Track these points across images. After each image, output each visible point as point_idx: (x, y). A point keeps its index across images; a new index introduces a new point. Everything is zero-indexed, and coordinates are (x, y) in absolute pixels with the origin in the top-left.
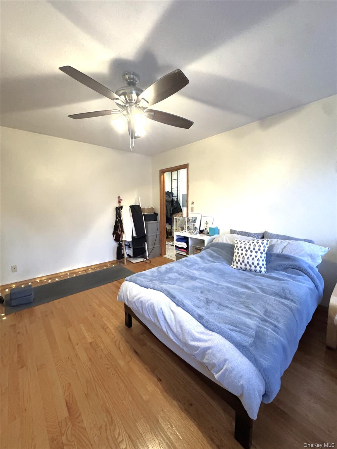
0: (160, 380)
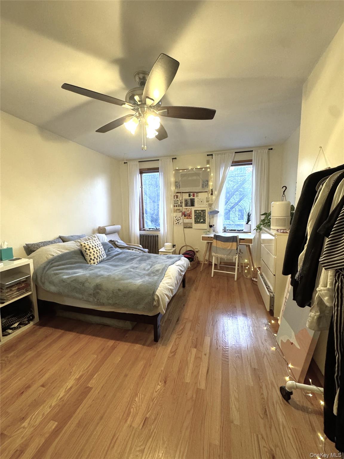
0: (184, 305)
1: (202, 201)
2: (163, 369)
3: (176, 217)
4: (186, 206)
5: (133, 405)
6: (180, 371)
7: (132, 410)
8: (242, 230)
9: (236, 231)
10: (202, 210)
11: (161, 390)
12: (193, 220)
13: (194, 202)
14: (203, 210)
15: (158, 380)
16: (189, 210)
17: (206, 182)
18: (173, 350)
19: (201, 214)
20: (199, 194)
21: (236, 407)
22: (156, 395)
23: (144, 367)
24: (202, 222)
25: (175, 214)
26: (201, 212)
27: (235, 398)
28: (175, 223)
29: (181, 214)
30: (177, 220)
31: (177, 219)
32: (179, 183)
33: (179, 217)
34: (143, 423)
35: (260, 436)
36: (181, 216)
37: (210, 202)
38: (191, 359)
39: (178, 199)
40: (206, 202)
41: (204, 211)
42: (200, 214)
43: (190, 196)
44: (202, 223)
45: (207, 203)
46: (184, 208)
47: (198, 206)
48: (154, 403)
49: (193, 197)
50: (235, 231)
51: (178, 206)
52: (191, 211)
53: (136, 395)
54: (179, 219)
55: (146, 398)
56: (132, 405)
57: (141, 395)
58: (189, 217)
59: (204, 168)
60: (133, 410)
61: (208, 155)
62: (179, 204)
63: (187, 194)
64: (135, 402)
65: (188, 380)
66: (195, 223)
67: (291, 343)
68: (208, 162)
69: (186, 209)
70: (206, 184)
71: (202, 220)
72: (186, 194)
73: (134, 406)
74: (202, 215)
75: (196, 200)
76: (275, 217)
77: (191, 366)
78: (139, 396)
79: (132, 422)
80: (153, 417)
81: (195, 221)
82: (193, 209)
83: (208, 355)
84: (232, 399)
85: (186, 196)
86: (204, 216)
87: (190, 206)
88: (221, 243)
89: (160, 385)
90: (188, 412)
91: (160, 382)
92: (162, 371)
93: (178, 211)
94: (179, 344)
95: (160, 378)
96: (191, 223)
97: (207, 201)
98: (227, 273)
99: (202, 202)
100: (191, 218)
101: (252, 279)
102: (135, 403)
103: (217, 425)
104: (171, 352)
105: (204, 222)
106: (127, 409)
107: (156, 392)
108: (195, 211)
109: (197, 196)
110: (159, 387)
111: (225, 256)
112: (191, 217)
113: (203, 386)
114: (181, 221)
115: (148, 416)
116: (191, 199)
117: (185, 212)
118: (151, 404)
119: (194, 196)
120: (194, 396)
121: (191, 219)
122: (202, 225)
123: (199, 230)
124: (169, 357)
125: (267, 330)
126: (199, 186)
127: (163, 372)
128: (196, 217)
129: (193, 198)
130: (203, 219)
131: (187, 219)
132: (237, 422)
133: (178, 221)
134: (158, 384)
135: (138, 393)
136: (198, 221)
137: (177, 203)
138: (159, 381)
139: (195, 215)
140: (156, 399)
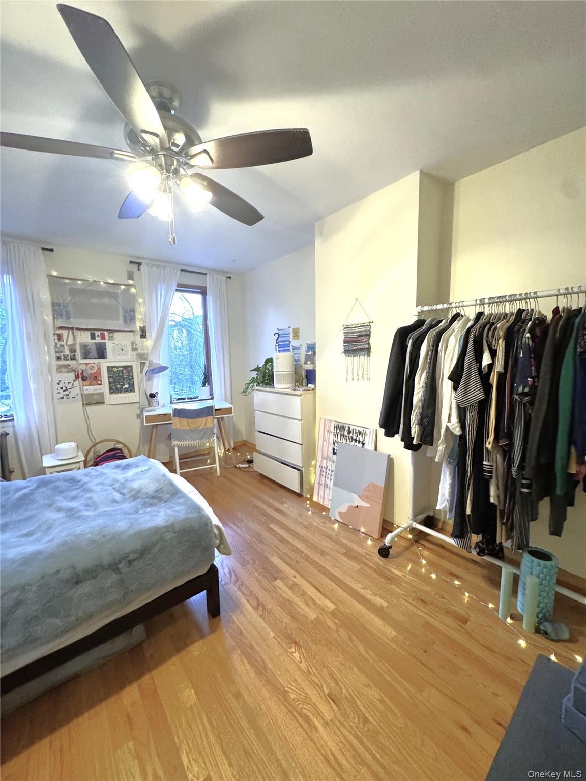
1: (123, 348)
2: (272, 634)
3: (58, 384)
4: (85, 358)
5: (298, 705)
6: (294, 615)
7: (305, 711)
8: (197, 397)
9: (186, 400)
10: (125, 366)
11: (303, 654)
12: (105, 387)
13: (106, 349)
14: (128, 366)
15: (286, 650)
16: (93, 367)
17: (130, 312)
18: (255, 603)
19: (123, 374)
20: (115, 334)
21: (371, 595)
22: (305, 665)
23: (247, 658)
24: (127, 389)
25: (57, 377)
26: (122, 370)
27: (363, 588)
28: (57, 396)
29: (72, 376)
30: (64, 389)
31: (62, 388)
32: (65, 307)
33: (69, 383)
34: (332, 702)
35: (404, 597)
36: (74, 381)
37: (140, 351)
38: (288, 594)
39: (62, 343)
40: (132, 351)
41: (129, 368)
42: (121, 375)
43: (93, 337)
44: (126, 391)
45: (135, 353)
46: (81, 363)
47: (115, 358)
48: (315, 674)
49: (101, 339)
50: (184, 401)
51: (62, 358)
52: (99, 369)
53: (285, 693)
54: (70, 386)
55: (299, 680)
56: (297, 707)
57: (289, 686)
58: (95, 382)
59: (124, 285)
60: (305, 709)
61: (131, 262)
62: (67, 352)
63: (86, 332)
64: (295, 700)
65: (312, 615)
66: (111, 393)
67: (355, 507)
68: (131, 276)
69: (87, 364)
70: (130, 316)
71: (127, 386)
72: (82, 332)
73: (300, 706)
74: (125, 377)
75: (109, 345)
76: (283, 373)
77: (297, 600)
78: (289, 690)
79: (323, 719)
80: (333, 685)
81: (110, 389)
82: (104, 364)
83: (297, 575)
84: (362, 591)
85: (84, 338)
86: (130, 378)
87: (95, 359)
88: (187, 422)
89: (295, 653)
90: (350, 639)
91: (290, 648)
92: (276, 637)
93: (63, 370)
94: (251, 592)
95: (285, 646)
96: (102, 394)
97: (134, 349)
98: (194, 470)
99: (122, 350)
100: (99, 382)
101: (237, 466)
102: (297, 701)
103: (378, 622)
104: (256, 609)
105: (131, 389)
106: (299, 718)
107: (301, 662)
108: (109, 369)
109: (111, 338)
110: (296, 655)
111: (197, 442)
112: (101, 381)
113: (332, 606)
114: (76, 391)
115: (326, 691)
116: (95, 343)
117: (83, 371)
118: (313, 678)
119: (103, 337)
120: (337, 622)
121: (101, 385)
122: (127, 394)
123: (124, 405)
124: (261, 616)
125: (313, 513)
126: (117, 319)
127: (278, 636)
128: (111, 380)
129: (103, 341)
130: (128, 384)
131: (91, 385)
132: (385, 604)
133: (67, 392)
134: (291, 653)
135: (284, 688)
136: (117, 389)
137: (62, 352)
138: (289, 650)
139: (109, 377)
140: (311, 667)
